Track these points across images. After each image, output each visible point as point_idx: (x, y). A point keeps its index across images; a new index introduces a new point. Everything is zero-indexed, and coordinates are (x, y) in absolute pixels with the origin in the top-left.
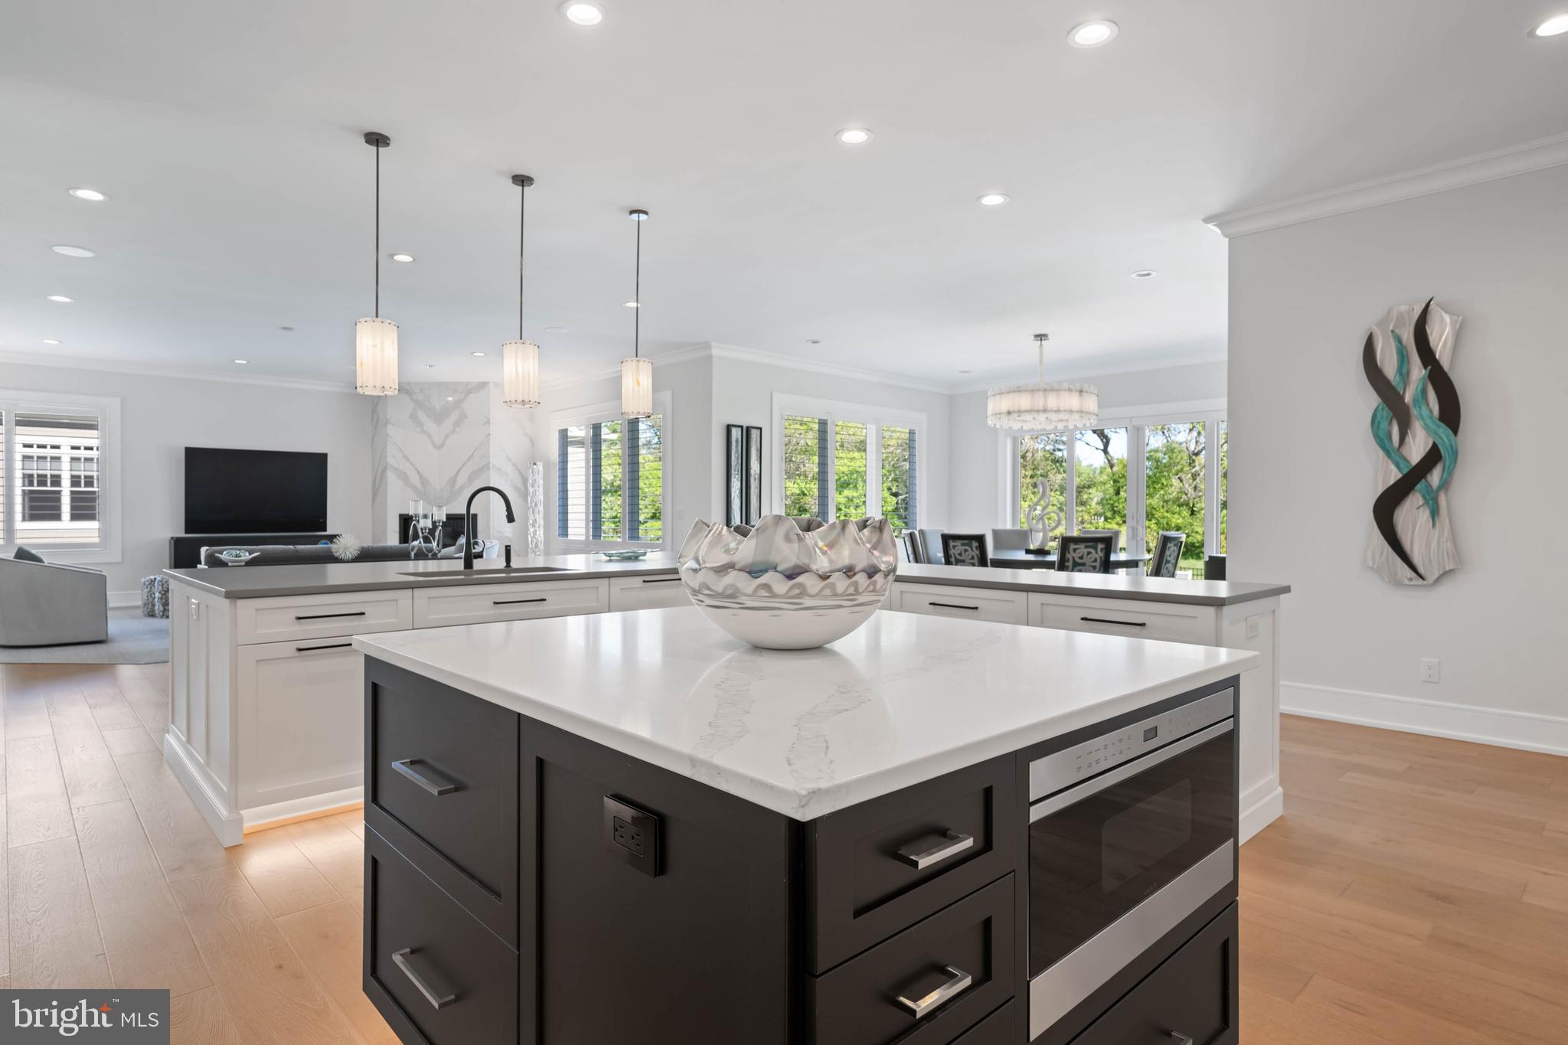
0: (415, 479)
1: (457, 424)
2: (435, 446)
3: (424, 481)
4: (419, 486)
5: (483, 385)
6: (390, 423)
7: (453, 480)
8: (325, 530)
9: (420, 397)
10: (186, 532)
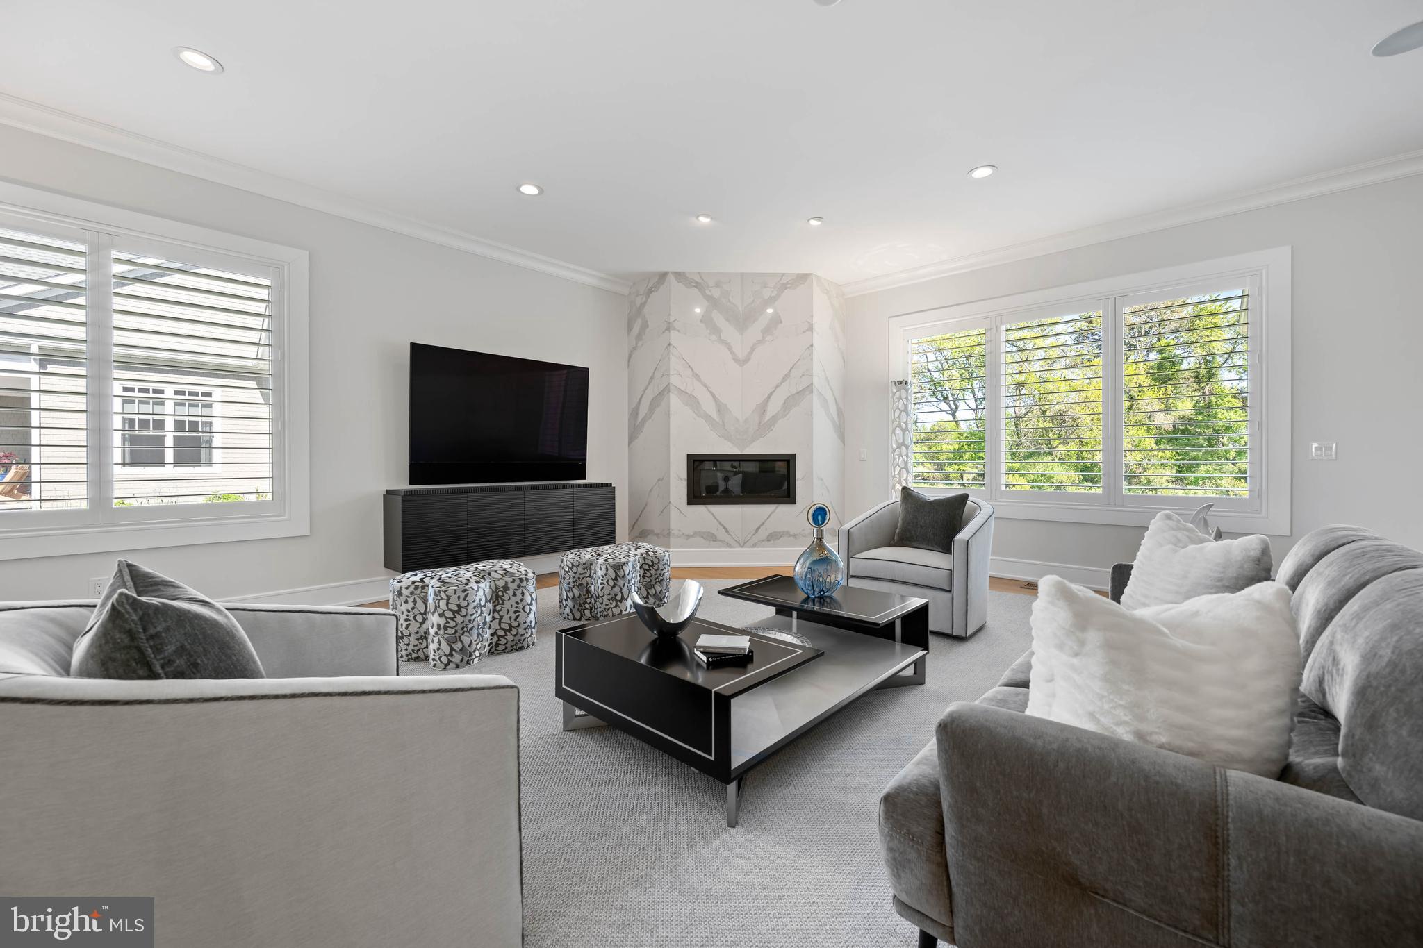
0: (709, 407)
1: (767, 331)
2: (736, 360)
3: (721, 408)
4: (714, 415)
5: (803, 278)
6: (674, 329)
7: (762, 408)
8: (585, 479)
9: (716, 293)
10: (411, 484)
